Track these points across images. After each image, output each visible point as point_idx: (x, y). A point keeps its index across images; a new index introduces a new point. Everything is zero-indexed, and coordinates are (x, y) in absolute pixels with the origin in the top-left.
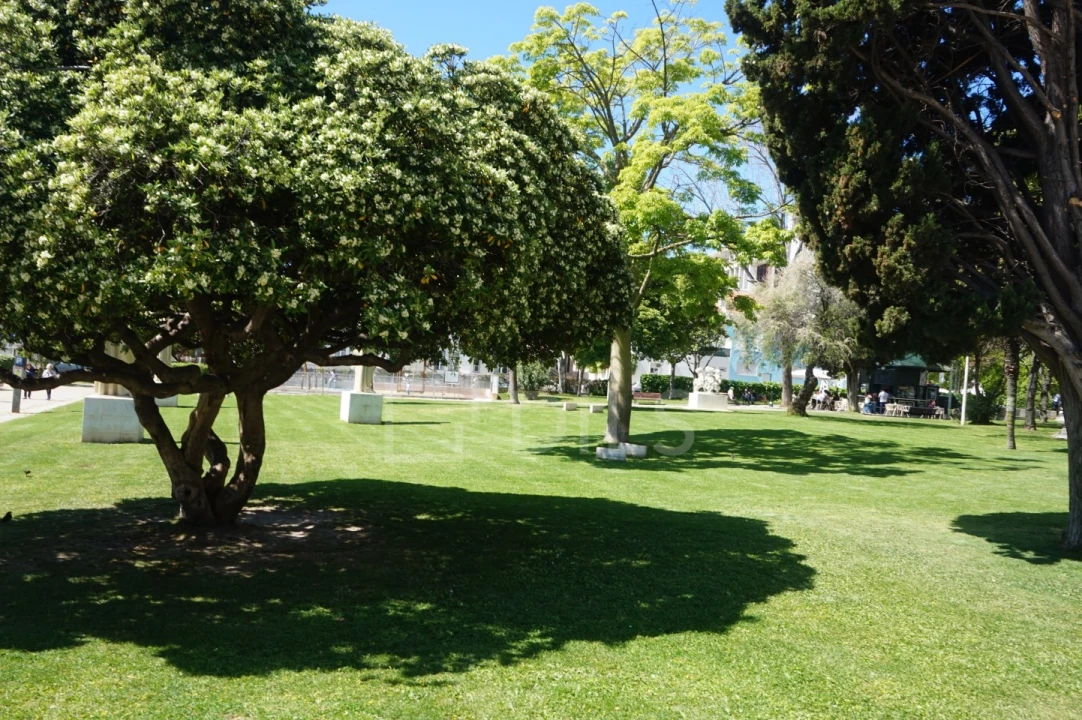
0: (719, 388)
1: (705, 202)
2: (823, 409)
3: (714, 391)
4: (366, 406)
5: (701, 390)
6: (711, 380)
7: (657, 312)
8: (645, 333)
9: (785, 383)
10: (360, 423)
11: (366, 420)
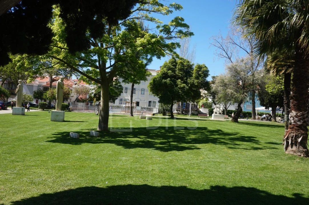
0: (222, 113)
1: (224, 51)
2: (267, 120)
3: (220, 113)
4: (57, 115)
5: (216, 113)
6: (218, 110)
7: (185, 85)
8: (180, 92)
9: (253, 111)
10: (55, 121)
11: (57, 120)
